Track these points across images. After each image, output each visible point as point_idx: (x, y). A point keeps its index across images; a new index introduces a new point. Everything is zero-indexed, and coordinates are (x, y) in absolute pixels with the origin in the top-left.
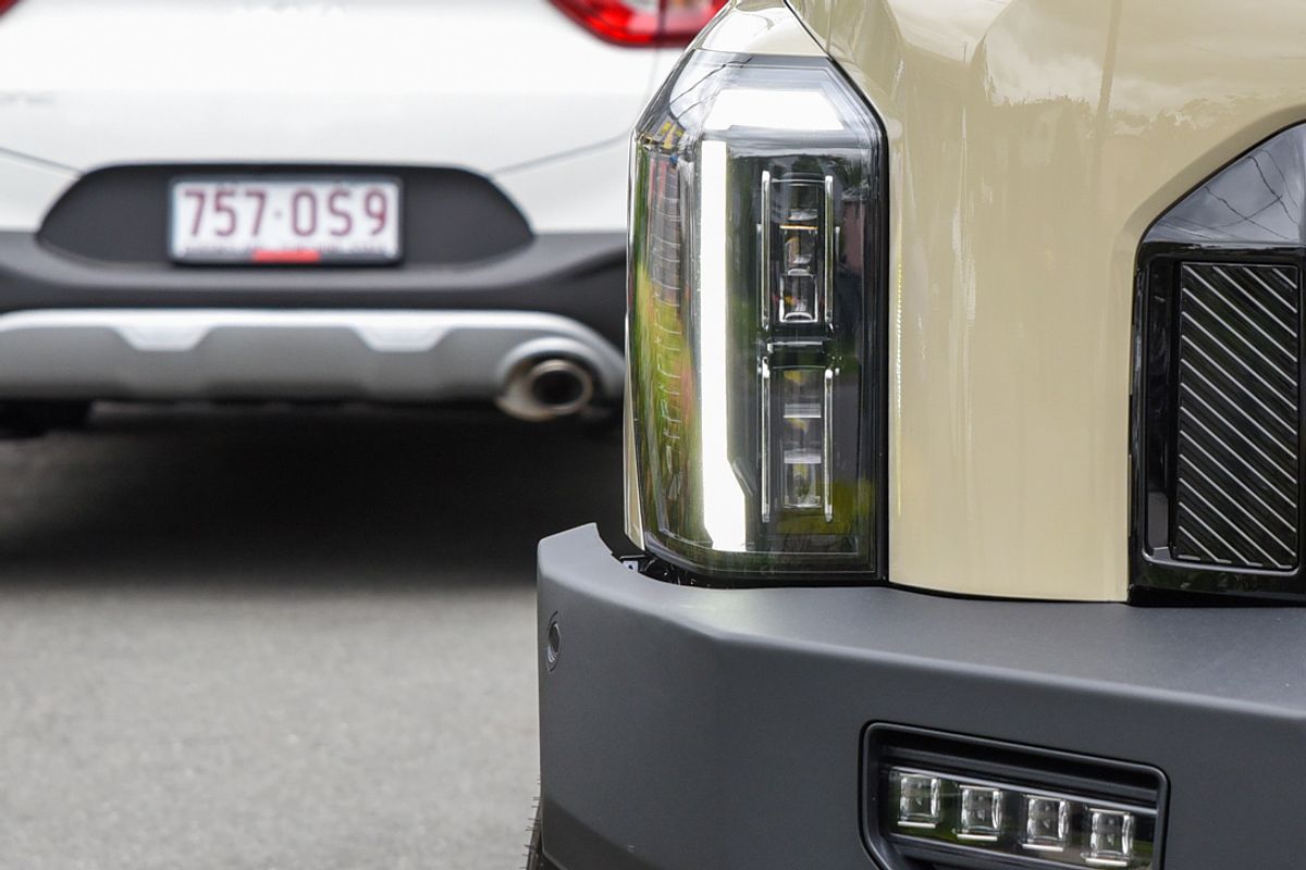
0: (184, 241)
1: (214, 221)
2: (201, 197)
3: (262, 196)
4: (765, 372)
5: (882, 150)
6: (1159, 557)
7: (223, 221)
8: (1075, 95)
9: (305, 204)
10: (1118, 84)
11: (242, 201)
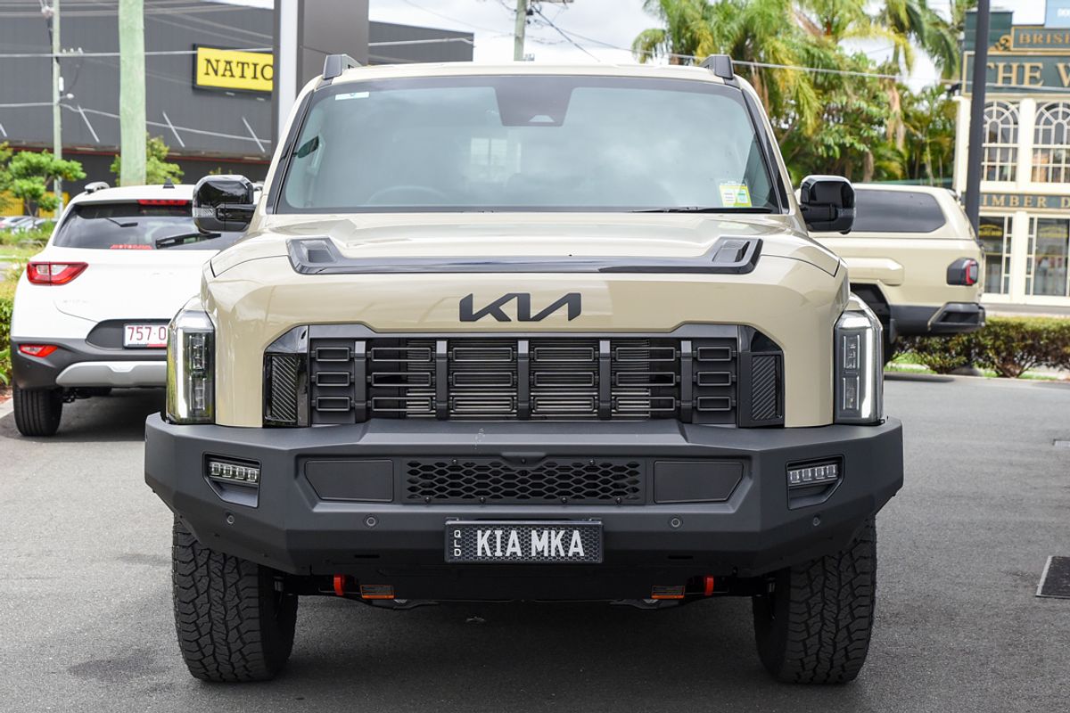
0: (128, 342)
1: (136, 336)
2: (133, 329)
3: (150, 328)
4: (190, 379)
5: (214, 330)
6: (269, 417)
7: (139, 336)
8: (260, 318)
9: (162, 330)
10: (269, 315)
11: (144, 330)
